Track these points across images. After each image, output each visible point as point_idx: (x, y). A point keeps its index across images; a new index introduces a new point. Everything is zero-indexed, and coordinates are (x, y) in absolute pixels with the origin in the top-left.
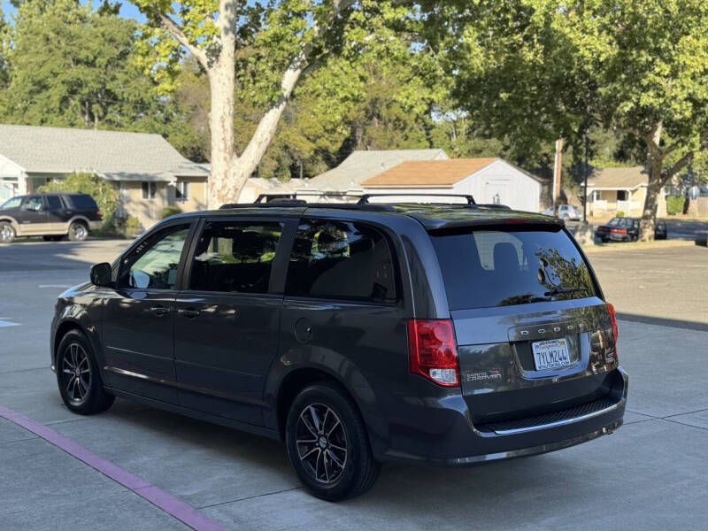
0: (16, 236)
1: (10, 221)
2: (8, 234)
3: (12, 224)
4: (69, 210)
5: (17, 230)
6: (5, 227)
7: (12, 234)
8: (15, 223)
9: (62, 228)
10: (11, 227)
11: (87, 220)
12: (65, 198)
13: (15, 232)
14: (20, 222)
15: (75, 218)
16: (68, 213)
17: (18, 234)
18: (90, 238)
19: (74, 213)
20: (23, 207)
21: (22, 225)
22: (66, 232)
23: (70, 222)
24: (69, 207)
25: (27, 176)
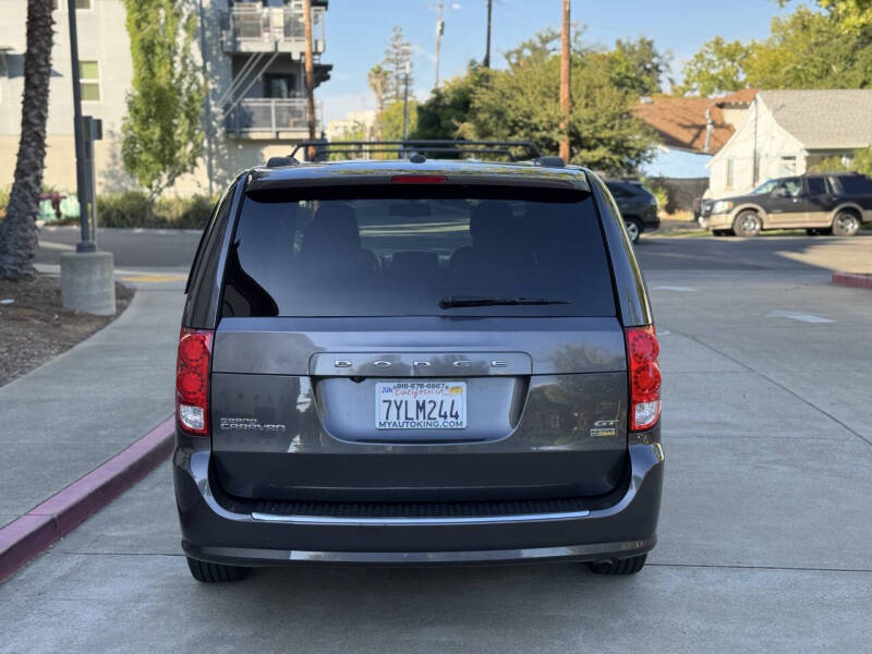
0: (762, 229)
1: (756, 211)
2: (752, 225)
3: (759, 214)
4: (836, 196)
5: (765, 221)
6: (750, 217)
7: (758, 226)
8: (762, 213)
9: (823, 219)
10: (757, 217)
11: (860, 209)
12: (832, 182)
13: (762, 224)
14: (768, 211)
15: (843, 206)
16: (834, 199)
17: (765, 226)
18: (861, 232)
19: (842, 200)
20: (774, 193)
21: (771, 216)
22: (828, 224)
23: (836, 210)
24: (835, 191)
25: (807, 154)
